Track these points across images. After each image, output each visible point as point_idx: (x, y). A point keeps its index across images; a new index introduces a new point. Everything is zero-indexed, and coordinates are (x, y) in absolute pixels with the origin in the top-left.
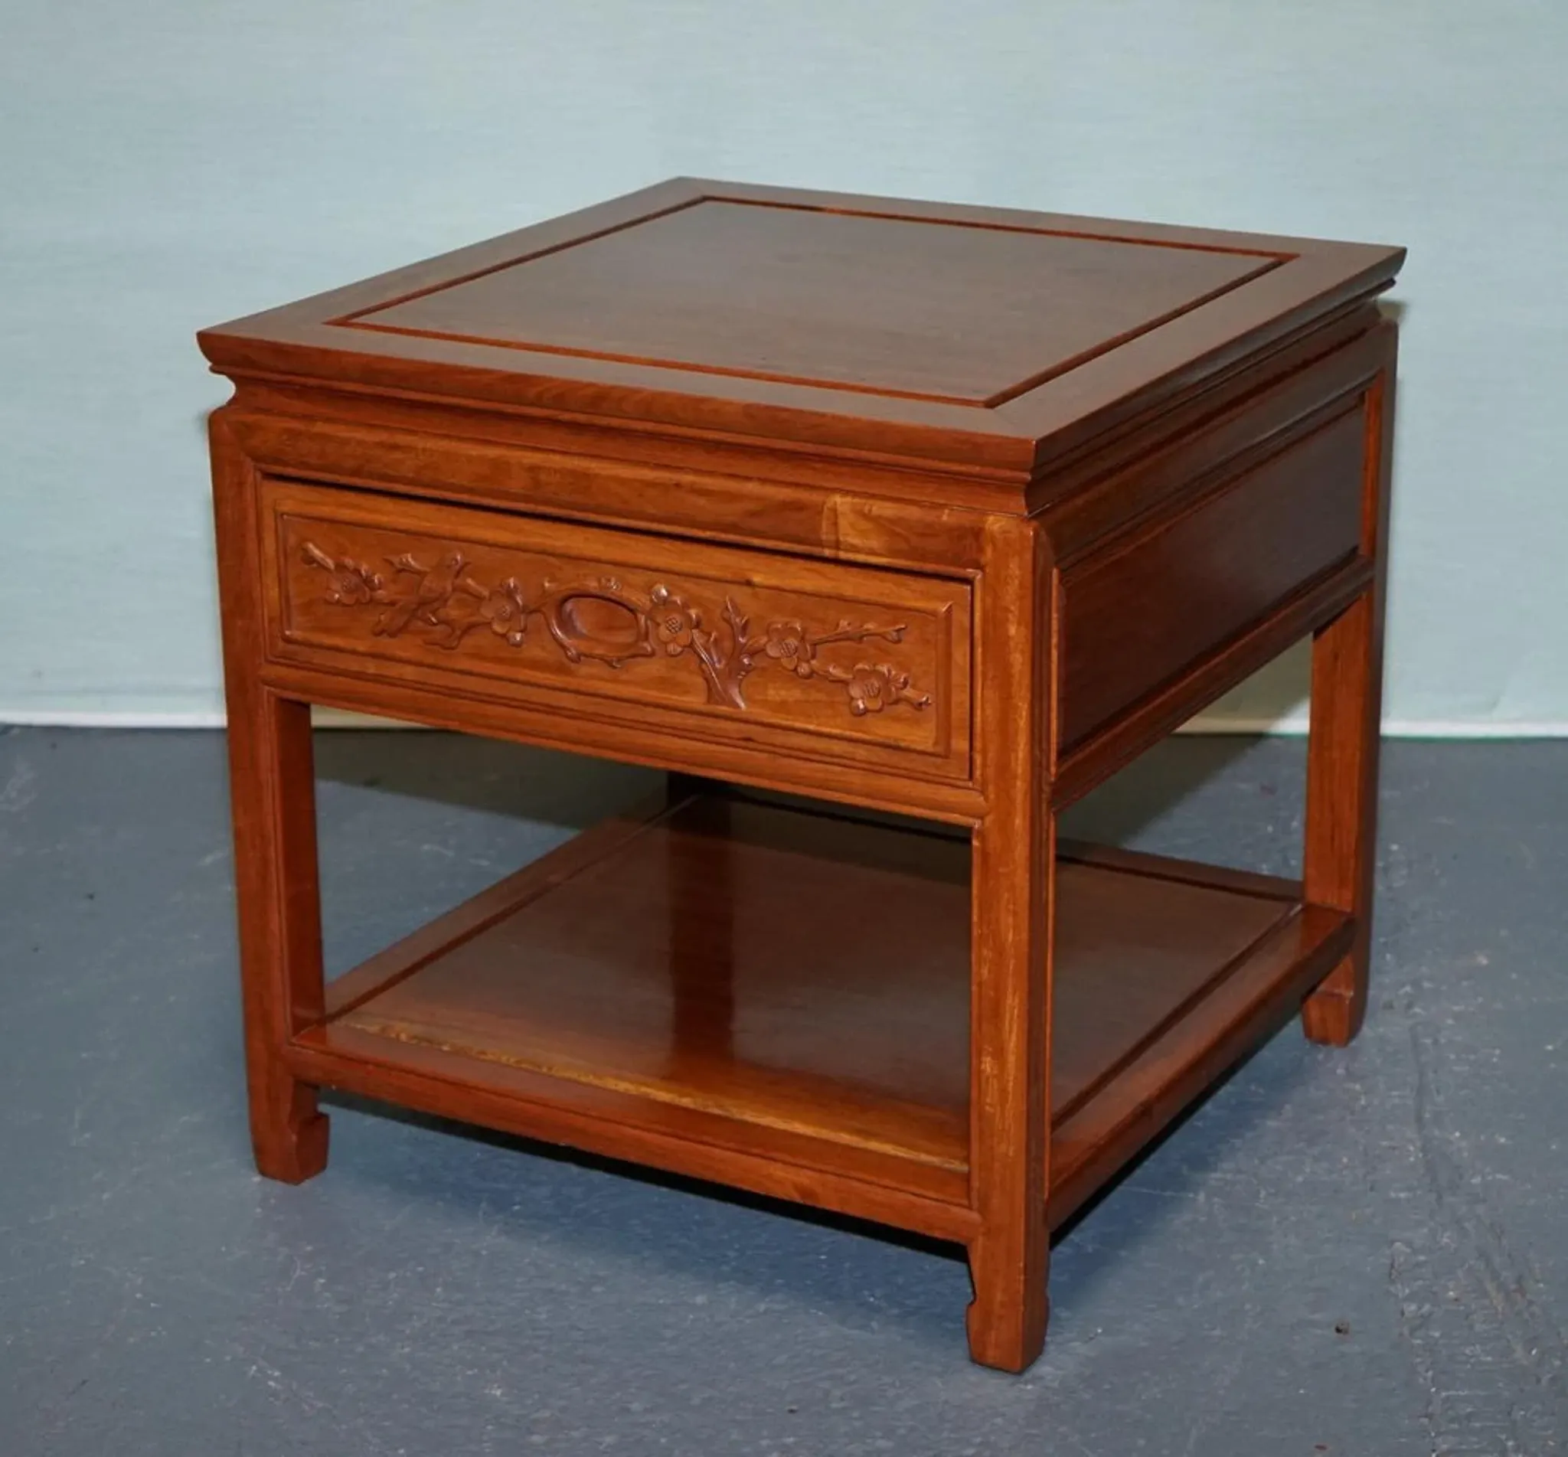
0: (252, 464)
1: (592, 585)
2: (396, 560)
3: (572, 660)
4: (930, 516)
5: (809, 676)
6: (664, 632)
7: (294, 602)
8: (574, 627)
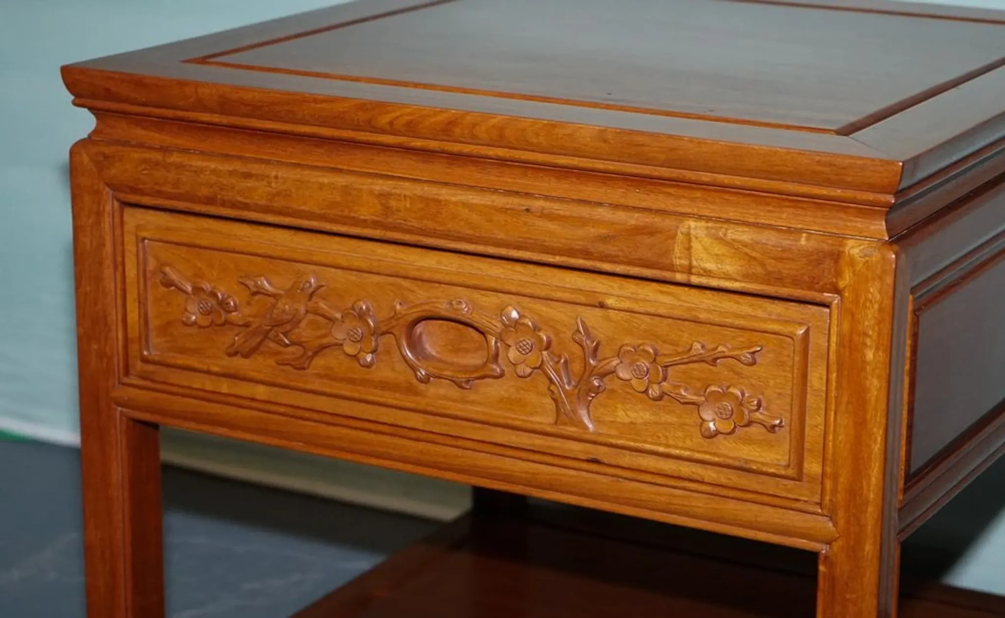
0: (111, 193)
1: (443, 308)
2: (250, 283)
3: (421, 381)
4: (786, 241)
5: (660, 398)
6: (513, 354)
7: (153, 323)
8: (423, 349)
